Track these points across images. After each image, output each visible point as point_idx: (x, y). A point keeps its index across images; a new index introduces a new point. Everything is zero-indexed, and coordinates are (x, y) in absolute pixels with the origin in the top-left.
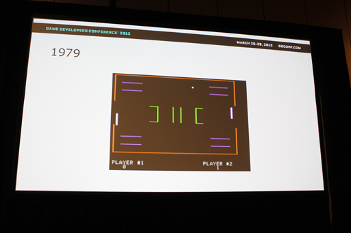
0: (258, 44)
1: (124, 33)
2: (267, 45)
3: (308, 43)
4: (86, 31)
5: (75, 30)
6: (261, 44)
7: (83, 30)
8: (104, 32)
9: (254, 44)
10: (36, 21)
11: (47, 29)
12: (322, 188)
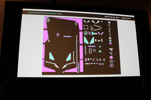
0: (113, 17)
1: (59, 14)
2: (117, 18)
3: (133, 16)
4: (44, 13)
5: (39, 13)
6: (114, 17)
7: (43, 13)
8: (51, 13)
9: (112, 17)
10: (24, 9)
11: (28, 12)
12: (139, 75)
